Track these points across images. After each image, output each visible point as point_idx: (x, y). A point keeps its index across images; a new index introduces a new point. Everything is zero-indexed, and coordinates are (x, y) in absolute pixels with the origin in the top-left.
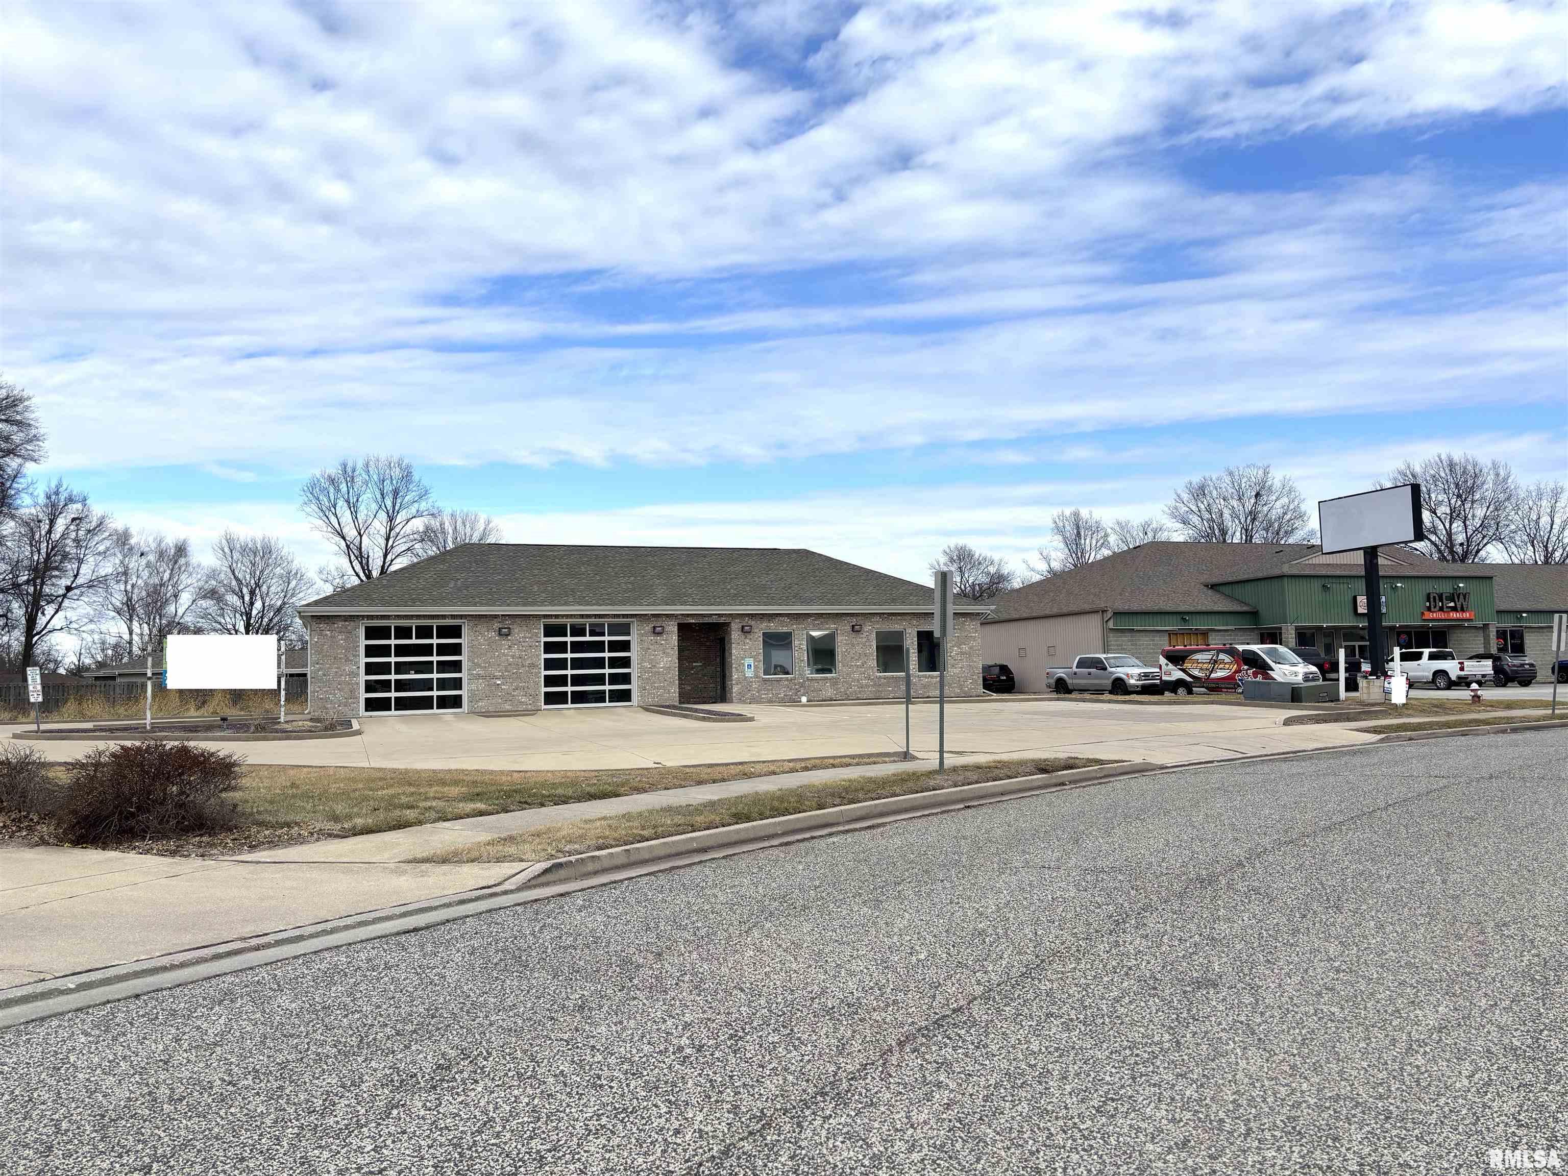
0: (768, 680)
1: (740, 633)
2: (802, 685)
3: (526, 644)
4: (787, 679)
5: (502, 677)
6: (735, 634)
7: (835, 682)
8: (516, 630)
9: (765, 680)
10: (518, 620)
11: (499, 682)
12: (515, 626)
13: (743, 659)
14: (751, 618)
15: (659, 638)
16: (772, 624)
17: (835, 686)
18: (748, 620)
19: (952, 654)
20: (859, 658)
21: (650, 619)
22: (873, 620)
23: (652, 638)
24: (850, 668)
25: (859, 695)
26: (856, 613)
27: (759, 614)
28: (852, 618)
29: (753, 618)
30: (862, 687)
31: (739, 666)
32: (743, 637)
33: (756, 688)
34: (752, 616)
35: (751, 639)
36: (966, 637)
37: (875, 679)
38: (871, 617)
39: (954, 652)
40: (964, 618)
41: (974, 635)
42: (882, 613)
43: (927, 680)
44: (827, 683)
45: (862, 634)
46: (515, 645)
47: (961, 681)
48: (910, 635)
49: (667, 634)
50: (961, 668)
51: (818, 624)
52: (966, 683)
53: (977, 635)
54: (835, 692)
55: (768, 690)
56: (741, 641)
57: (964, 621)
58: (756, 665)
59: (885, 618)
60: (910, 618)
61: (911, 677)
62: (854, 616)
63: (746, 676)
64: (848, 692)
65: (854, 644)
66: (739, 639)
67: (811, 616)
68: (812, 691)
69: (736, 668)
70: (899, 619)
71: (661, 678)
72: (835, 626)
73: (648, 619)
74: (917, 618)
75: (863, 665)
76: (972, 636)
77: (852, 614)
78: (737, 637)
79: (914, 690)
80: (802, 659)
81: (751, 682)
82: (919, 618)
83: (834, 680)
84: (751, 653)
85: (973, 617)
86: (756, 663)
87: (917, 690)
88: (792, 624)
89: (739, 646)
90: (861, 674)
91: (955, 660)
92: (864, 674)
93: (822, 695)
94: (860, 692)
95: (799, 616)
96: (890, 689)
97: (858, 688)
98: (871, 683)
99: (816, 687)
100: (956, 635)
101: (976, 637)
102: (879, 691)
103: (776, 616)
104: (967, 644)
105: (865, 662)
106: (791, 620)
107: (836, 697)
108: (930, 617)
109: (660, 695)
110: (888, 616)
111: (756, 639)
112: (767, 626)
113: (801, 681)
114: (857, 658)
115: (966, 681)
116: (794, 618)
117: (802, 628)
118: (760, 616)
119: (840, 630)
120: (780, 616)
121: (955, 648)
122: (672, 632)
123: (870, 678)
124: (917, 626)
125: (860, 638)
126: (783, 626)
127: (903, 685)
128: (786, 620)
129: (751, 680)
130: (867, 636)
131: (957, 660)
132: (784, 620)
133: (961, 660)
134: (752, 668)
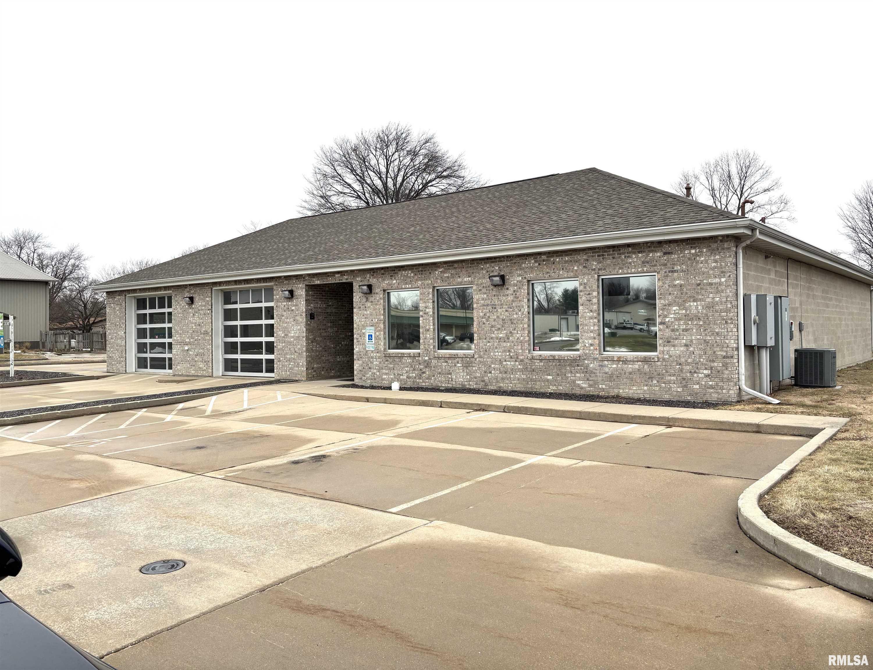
0: (390, 355)
5: (190, 344)
6: (357, 297)
8: (197, 298)
9: (387, 356)
10: (198, 289)
11: (187, 348)
12: (196, 295)
13: (364, 327)
14: (373, 275)
15: (290, 303)
16: (395, 281)
17: (469, 368)
18: (370, 277)
19: (667, 320)
20: (503, 326)
21: (283, 282)
22: (523, 265)
23: (285, 303)
24: (489, 342)
25: (502, 385)
26: (503, 257)
27: (382, 268)
28: (493, 265)
29: (375, 275)
30: (506, 373)
31: (360, 336)
32: (364, 300)
33: (376, 365)
34: (373, 272)
35: (372, 302)
36: (699, 285)
37: (526, 361)
38: (521, 261)
39: (672, 316)
40: (695, 248)
41: (717, 280)
42: (540, 254)
43: (615, 366)
44: (458, 363)
45: (507, 289)
46: (196, 313)
47: (684, 371)
48: (585, 287)
49: (297, 298)
50: (686, 345)
51: (448, 277)
52: (695, 375)
53: (723, 280)
54: (468, 377)
55: (390, 369)
56: (362, 305)
57: (696, 255)
58: (378, 336)
59: (544, 261)
60: (585, 257)
61: (585, 359)
62: (496, 262)
63: (367, 349)
64: (486, 378)
65: (495, 305)
66: (360, 302)
67: (439, 267)
68: (440, 373)
69: (357, 339)
70: (566, 262)
71: (292, 349)
72: (470, 279)
73: (281, 282)
74: (599, 256)
75: (508, 339)
76: (711, 284)
77: (495, 258)
78: (358, 300)
79: (591, 382)
80: (427, 327)
81: (372, 358)
82: (603, 255)
83: (468, 359)
84: (372, 320)
85: (714, 246)
86: (377, 333)
87: (596, 383)
88: (417, 280)
89: (360, 310)
90: (504, 351)
91: (673, 330)
92: (509, 351)
93: (452, 380)
94: (503, 379)
95: (424, 268)
96: (550, 377)
97: (501, 373)
98: (519, 367)
99: (444, 368)
100: (677, 282)
101: (720, 284)
102: (531, 380)
103: (399, 270)
104: (700, 300)
105: (511, 332)
106: (415, 274)
107: (469, 385)
108: (623, 253)
109: (291, 369)
110: (548, 257)
111: (378, 301)
112: (389, 284)
113: (427, 358)
114: (500, 327)
115: (695, 372)
116: (419, 271)
117: (428, 285)
118: (382, 271)
119: (477, 285)
120: (403, 270)
121: (675, 308)
122: (301, 295)
123: (517, 358)
124: (599, 270)
125: (504, 296)
126: (406, 284)
127: (571, 372)
128: (409, 275)
129: (372, 355)
130: (514, 291)
131: (677, 330)
132: (407, 274)
133: (686, 330)
134: (372, 340)
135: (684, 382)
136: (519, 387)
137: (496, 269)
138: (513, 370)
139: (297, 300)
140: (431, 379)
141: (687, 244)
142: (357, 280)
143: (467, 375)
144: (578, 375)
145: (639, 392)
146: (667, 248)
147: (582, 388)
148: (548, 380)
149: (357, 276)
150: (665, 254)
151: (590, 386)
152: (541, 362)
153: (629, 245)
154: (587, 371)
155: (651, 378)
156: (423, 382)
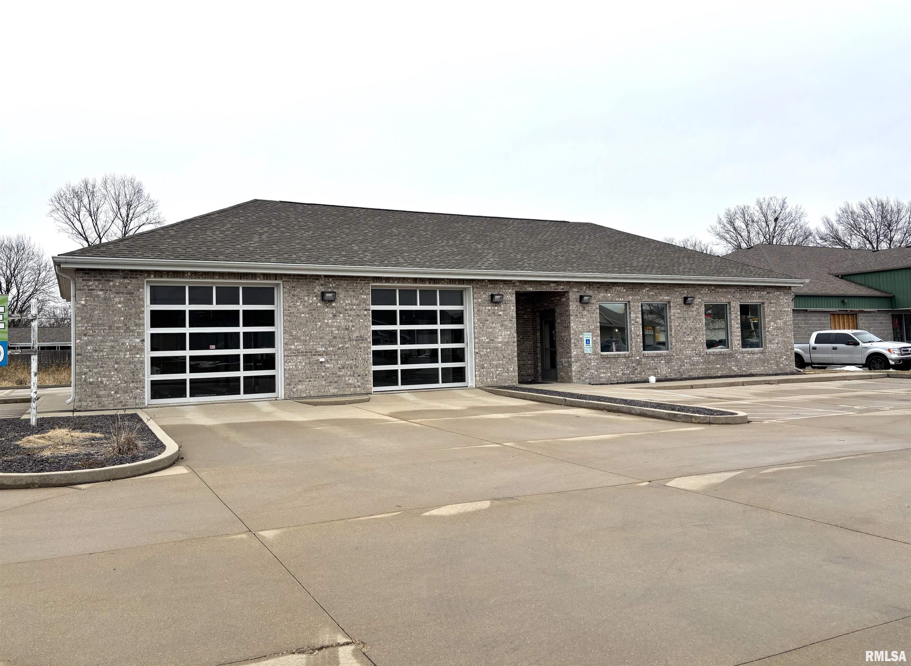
0: (607, 357)
1: (578, 304)
2: (639, 363)
3: (352, 313)
4: (625, 357)
5: (326, 353)
6: (573, 306)
7: (669, 360)
8: (341, 294)
9: (603, 357)
10: (344, 283)
11: (322, 360)
12: (340, 291)
13: (581, 333)
14: (589, 288)
15: (496, 308)
16: (609, 295)
17: (670, 364)
18: (586, 289)
19: (770, 329)
20: (691, 333)
21: (487, 286)
22: (702, 292)
23: (490, 308)
24: (682, 344)
25: (691, 373)
26: (690, 284)
27: (598, 283)
28: (683, 289)
29: (591, 287)
30: (693, 365)
31: (578, 341)
32: (581, 309)
33: (594, 366)
34: (589, 285)
35: (589, 311)
36: (781, 311)
37: (705, 356)
38: (700, 289)
39: (771, 327)
40: (778, 291)
41: (787, 309)
42: (711, 285)
43: (749, 356)
44: (662, 360)
45: (693, 307)
46: (340, 313)
47: (777, 357)
48: (734, 309)
49: (505, 303)
50: (777, 343)
51: (653, 295)
52: (781, 359)
53: (789, 309)
54: (669, 370)
55: (607, 368)
56: (579, 313)
57: (779, 295)
58: (595, 341)
59: (713, 290)
60: (734, 291)
61: (735, 353)
62: (685, 287)
63: (585, 352)
64: (681, 370)
65: (686, 318)
66: (577, 310)
67: (646, 287)
68: (649, 369)
69: (575, 343)
70: (724, 292)
71: (500, 355)
72: (668, 298)
73: (485, 286)
74: (740, 290)
75: (694, 341)
76: (785, 311)
77: (685, 284)
78: (575, 308)
79: (739, 367)
80: (638, 333)
81: (590, 359)
82: (742, 290)
83: (669, 357)
84: (589, 327)
85: (785, 291)
86: (594, 338)
87: (741, 367)
88: (628, 295)
89: (577, 318)
90: (693, 350)
91: (772, 335)
92: (695, 350)
93: (658, 374)
94: (692, 369)
95: (634, 286)
96: (718, 366)
97: (690, 365)
98: (701, 360)
99: (651, 364)
100: (773, 309)
101: (788, 311)
102: (709, 369)
103: (613, 286)
104: (782, 319)
105: (696, 337)
106: (627, 291)
107: (670, 376)
108: (751, 291)
109: (499, 374)
110: (715, 288)
111: (594, 311)
112: (604, 297)
113: (638, 358)
114: (689, 333)
115: (781, 358)
116: (630, 288)
117: (637, 299)
118: (598, 285)
119: (673, 302)
120: (617, 286)
121: (772, 323)
122: (510, 301)
123: (700, 354)
124: (740, 299)
125: (691, 311)
126: (620, 297)
127: (729, 362)
128: (622, 290)
129: (590, 357)
130: (697, 309)
131: (774, 335)
132: (620, 290)
133: (777, 335)
134: (589, 344)
135: (777, 364)
136: (702, 374)
137: (685, 292)
138: (698, 363)
139: (505, 305)
140: (642, 374)
141: (776, 289)
142: (574, 291)
143: (669, 369)
144: (732, 363)
145: (760, 370)
146: (768, 290)
147: (735, 371)
148: (717, 368)
149: (573, 287)
150: (768, 293)
151: (738, 369)
152: (713, 356)
153: (753, 286)
154: (737, 361)
155: (764, 362)
156: (636, 377)
